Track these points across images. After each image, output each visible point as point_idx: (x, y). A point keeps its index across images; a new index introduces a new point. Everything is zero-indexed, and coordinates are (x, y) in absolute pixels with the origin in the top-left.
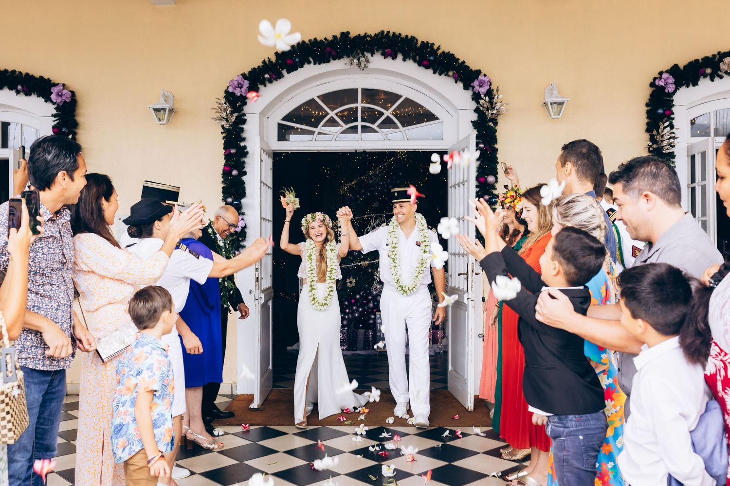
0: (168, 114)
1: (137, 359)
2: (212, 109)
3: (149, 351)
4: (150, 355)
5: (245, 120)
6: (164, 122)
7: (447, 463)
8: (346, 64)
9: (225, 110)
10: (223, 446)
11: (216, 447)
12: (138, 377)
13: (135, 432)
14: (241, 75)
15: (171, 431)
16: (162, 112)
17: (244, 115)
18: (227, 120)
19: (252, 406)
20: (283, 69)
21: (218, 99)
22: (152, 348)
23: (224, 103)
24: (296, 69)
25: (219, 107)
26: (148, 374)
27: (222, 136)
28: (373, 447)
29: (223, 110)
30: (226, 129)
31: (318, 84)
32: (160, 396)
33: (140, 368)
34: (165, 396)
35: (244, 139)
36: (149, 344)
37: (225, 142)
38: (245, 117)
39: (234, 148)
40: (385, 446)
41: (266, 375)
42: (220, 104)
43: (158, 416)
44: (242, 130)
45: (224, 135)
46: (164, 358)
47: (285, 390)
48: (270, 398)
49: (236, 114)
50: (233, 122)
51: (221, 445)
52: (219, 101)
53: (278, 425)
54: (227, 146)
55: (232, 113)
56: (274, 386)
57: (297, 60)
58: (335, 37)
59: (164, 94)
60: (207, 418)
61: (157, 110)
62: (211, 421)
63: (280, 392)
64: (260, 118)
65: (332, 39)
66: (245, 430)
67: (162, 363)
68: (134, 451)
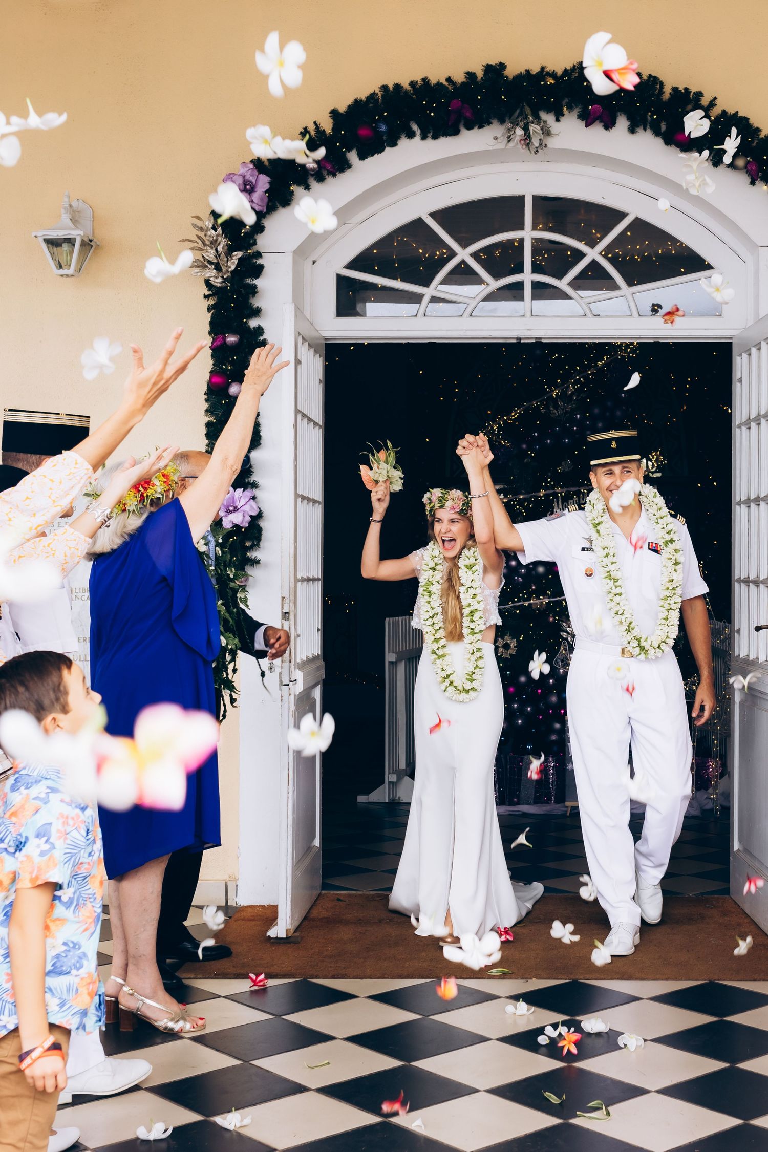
0: (80, 252)
1: (14, 814)
2: (183, 241)
3: (43, 795)
4: (46, 803)
5: (261, 268)
6: (71, 271)
7: (725, 1065)
8: (496, 138)
9: (214, 243)
10: (204, 1026)
11: (188, 1026)
12: (17, 854)
13: (7, 981)
14: (252, 162)
15: (94, 982)
16: (65, 246)
17: (259, 255)
18: (218, 268)
19: (272, 933)
20: (349, 150)
21: (198, 218)
22: (48, 788)
23: (211, 226)
24: (380, 150)
25: (199, 237)
26: (38, 846)
27: (206, 304)
28: (555, 1026)
29: (208, 243)
30: (215, 287)
31: (429, 186)
32: (71, 901)
33: (20, 835)
34: (81, 902)
35: (257, 312)
36: (44, 781)
37: (212, 317)
38: (260, 261)
39: (233, 332)
40: (582, 1025)
41: (307, 861)
42: (201, 229)
43: (64, 948)
44: (253, 290)
45: (211, 302)
46: (78, 811)
47: (350, 895)
48: (315, 913)
49: (238, 254)
50: (232, 272)
51: (200, 1022)
52: (199, 223)
53: (333, 977)
54: (217, 327)
55: (230, 250)
56: (325, 886)
57: (383, 128)
58: (471, 75)
59: (71, 206)
60: (168, 961)
61: (53, 243)
62: (177, 967)
63: (339, 900)
64: (295, 263)
65: (465, 80)
66: (256, 988)
67: (71, 822)
68: (5, 1026)
